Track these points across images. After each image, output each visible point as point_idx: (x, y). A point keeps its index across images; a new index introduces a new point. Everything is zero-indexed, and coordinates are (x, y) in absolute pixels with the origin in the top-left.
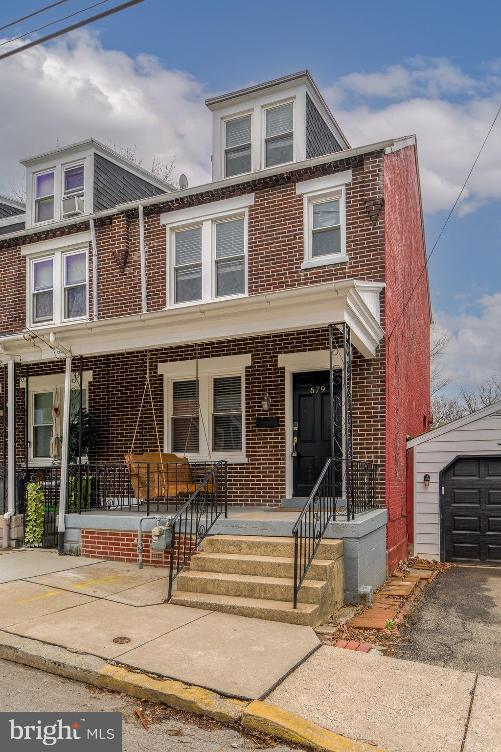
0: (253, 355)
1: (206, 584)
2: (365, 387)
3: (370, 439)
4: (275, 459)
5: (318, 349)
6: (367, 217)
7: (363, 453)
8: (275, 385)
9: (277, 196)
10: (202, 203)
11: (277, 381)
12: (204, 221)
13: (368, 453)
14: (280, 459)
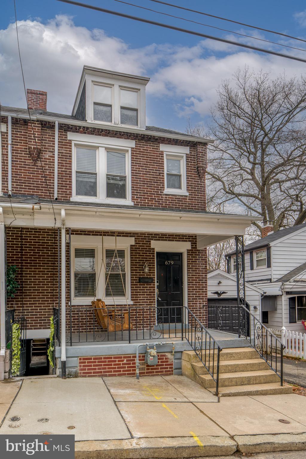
0: (135, 239)
1: (224, 381)
2: (197, 264)
3: (200, 292)
4: (150, 302)
5: (173, 240)
6: (197, 175)
7: (197, 299)
8: (149, 258)
9: (149, 147)
10: (100, 135)
11: (151, 256)
12: (99, 146)
13: (199, 299)
14: (152, 302)
